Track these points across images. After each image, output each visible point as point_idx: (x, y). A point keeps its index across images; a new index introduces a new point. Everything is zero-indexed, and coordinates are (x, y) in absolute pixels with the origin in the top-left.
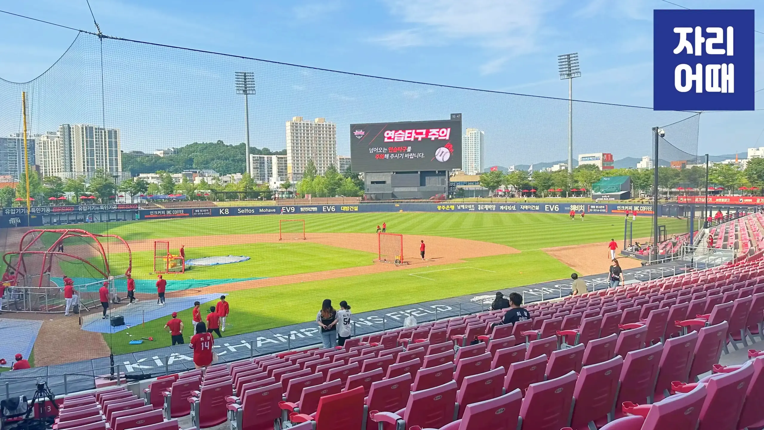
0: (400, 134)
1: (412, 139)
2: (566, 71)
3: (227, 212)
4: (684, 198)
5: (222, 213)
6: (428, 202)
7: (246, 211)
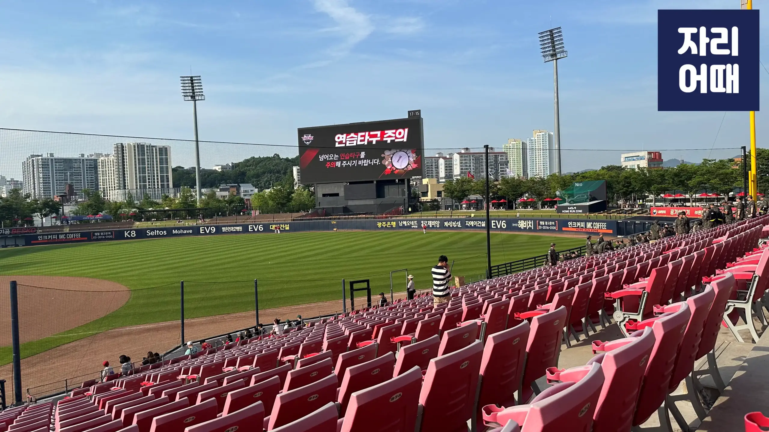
0: (352, 137)
2: (549, 51)
3: (134, 234)
4: (658, 210)
5: (128, 235)
6: (368, 218)
7: (157, 233)
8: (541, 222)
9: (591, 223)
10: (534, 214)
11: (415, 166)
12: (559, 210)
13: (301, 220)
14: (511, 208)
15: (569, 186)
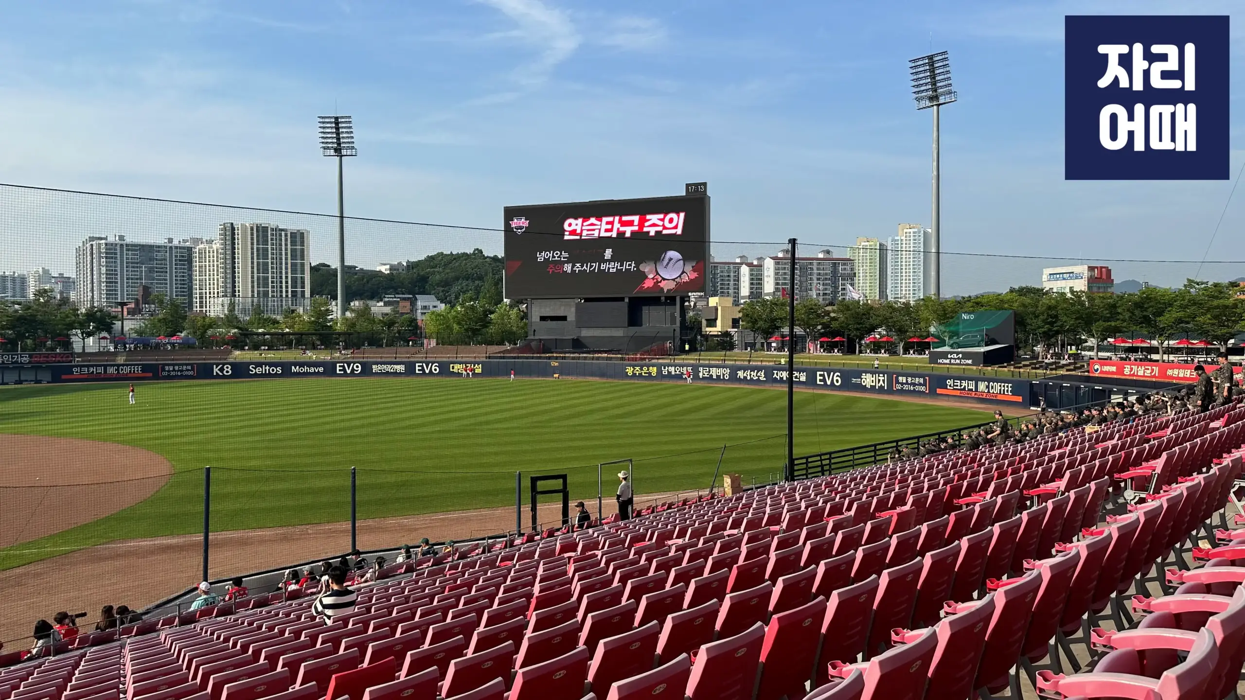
0: (592, 224)
1: (614, 234)
2: (927, 90)
3: (228, 370)
4: (1102, 365)
5: (219, 372)
6: (611, 359)
7: (266, 370)
8: (900, 378)
9: (986, 383)
10: (891, 363)
11: (694, 275)
12: (934, 358)
13: (501, 358)
14: (850, 350)
15: (952, 317)
